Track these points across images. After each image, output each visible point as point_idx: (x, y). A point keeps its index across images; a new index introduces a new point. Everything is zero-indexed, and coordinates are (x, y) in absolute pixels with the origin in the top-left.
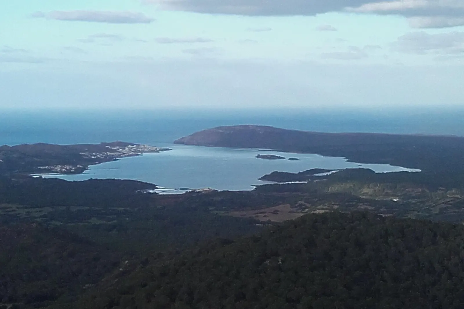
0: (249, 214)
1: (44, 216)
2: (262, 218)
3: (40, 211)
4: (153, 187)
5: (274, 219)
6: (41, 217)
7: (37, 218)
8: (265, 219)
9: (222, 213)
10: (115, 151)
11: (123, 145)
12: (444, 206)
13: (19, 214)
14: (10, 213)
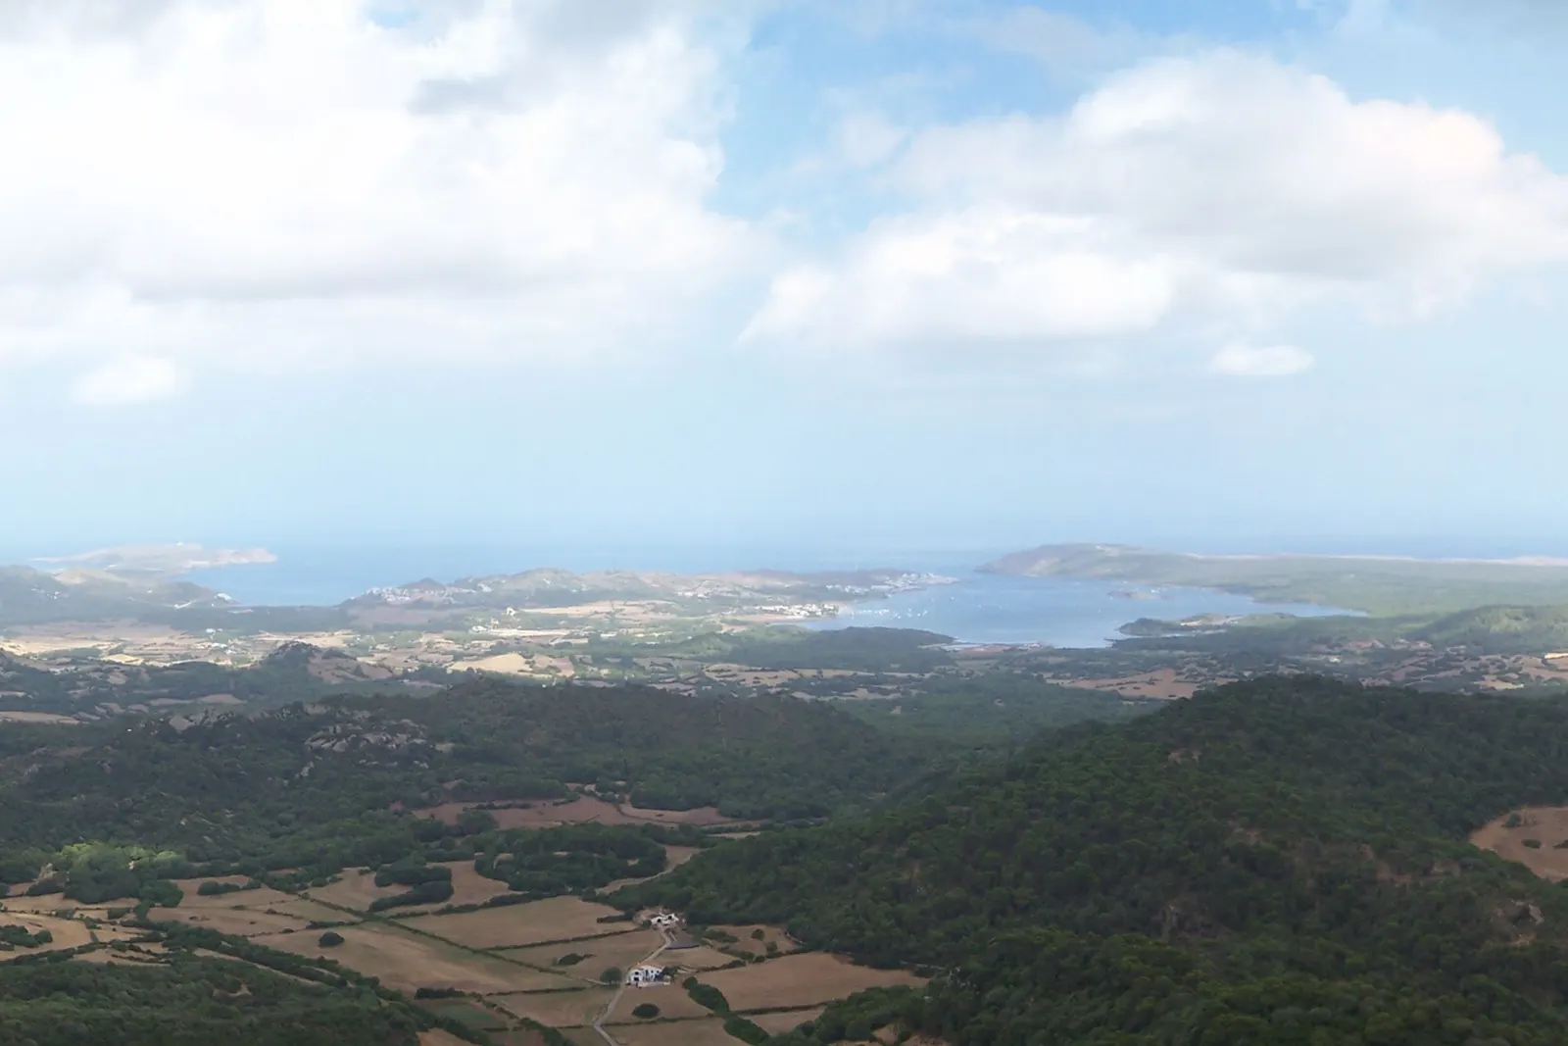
0: (1107, 684)
1: (783, 685)
2: (1129, 691)
3: (776, 677)
4: (949, 640)
5: (1148, 691)
6: (778, 686)
7: (771, 687)
8: (1137, 693)
9: (1066, 683)
10: (882, 583)
11: (895, 574)
12: (1413, 669)
13: (744, 680)
14: (729, 679)
